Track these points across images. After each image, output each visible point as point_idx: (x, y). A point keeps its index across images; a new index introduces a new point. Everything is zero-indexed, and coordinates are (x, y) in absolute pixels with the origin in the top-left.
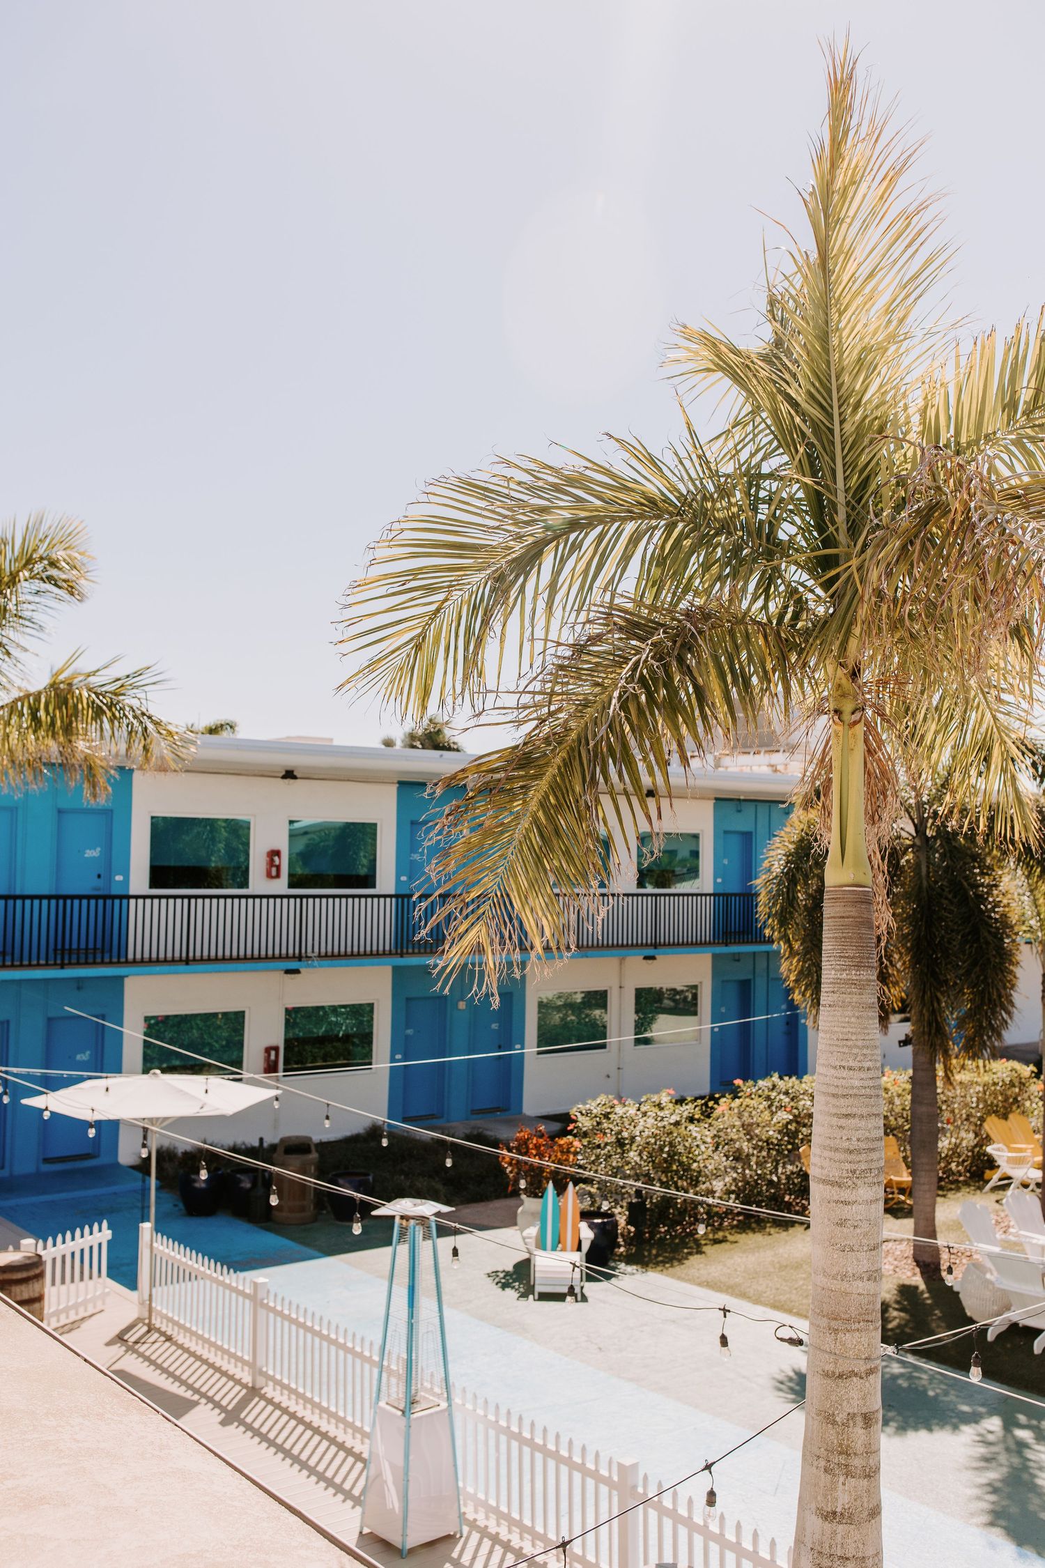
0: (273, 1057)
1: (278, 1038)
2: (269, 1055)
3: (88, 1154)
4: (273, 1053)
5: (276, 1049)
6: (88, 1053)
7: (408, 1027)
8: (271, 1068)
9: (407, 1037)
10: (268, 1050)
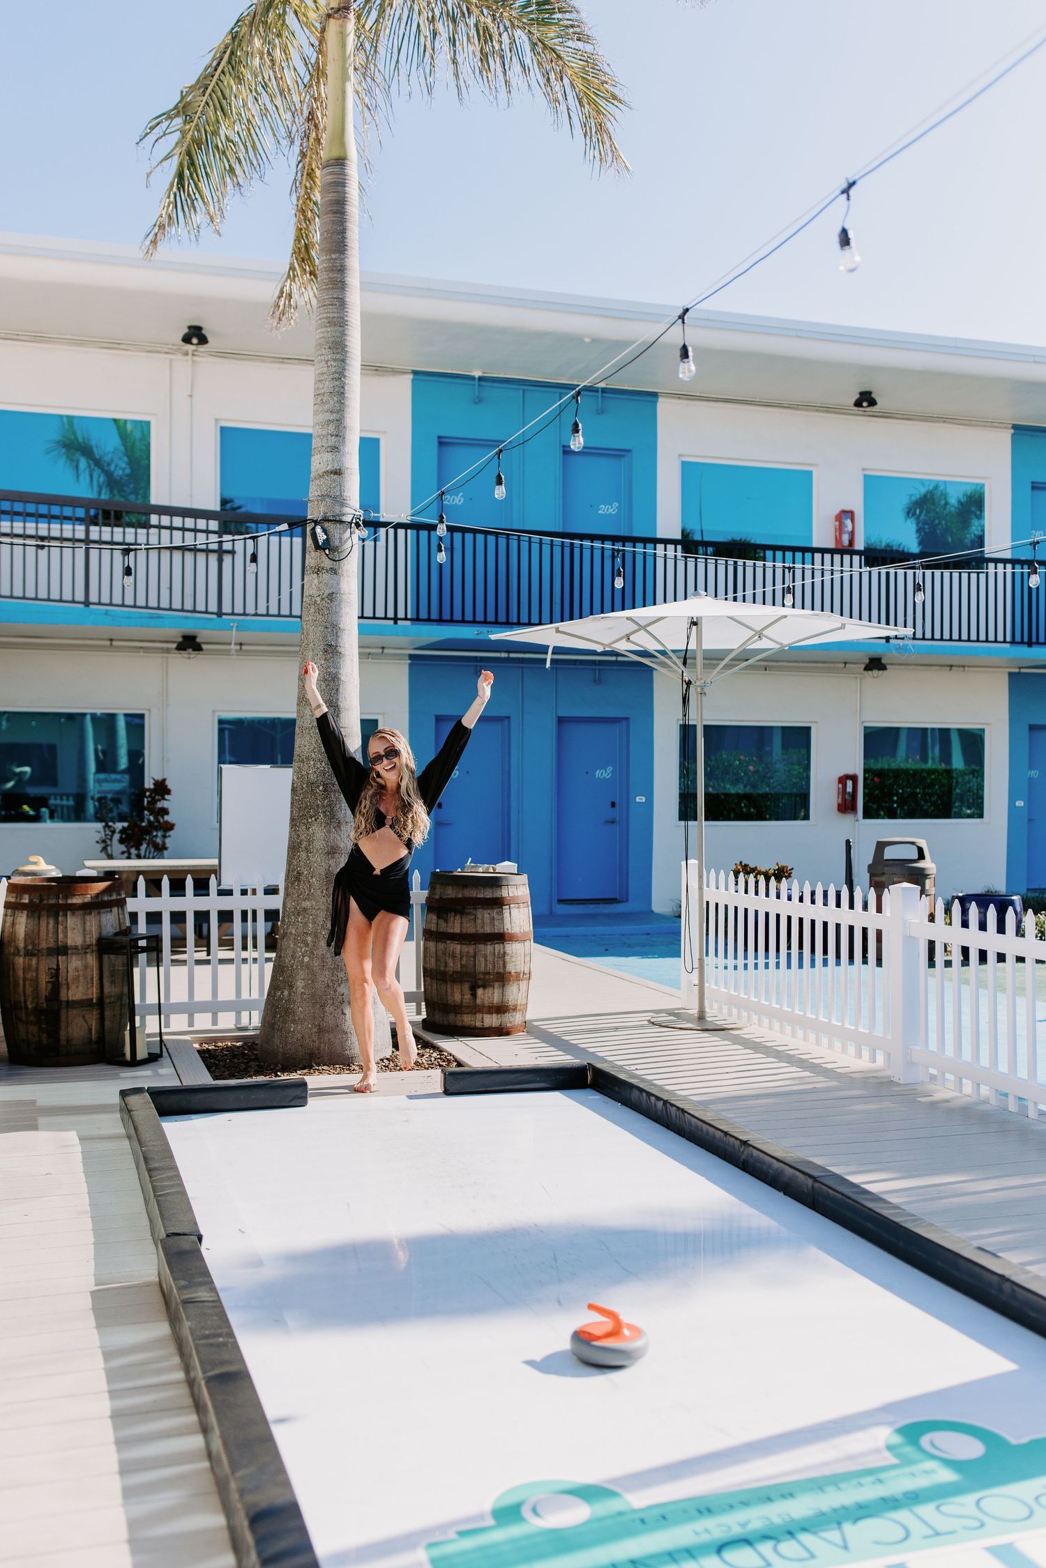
0: (849, 789)
1: (856, 766)
2: (845, 786)
3: (616, 899)
4: (849, 784)
5: (854, 778)
6: (610, 769)
7: (1031, 768)
8: (847, 806)
9: (1030, 780)
10: (843, 780)
